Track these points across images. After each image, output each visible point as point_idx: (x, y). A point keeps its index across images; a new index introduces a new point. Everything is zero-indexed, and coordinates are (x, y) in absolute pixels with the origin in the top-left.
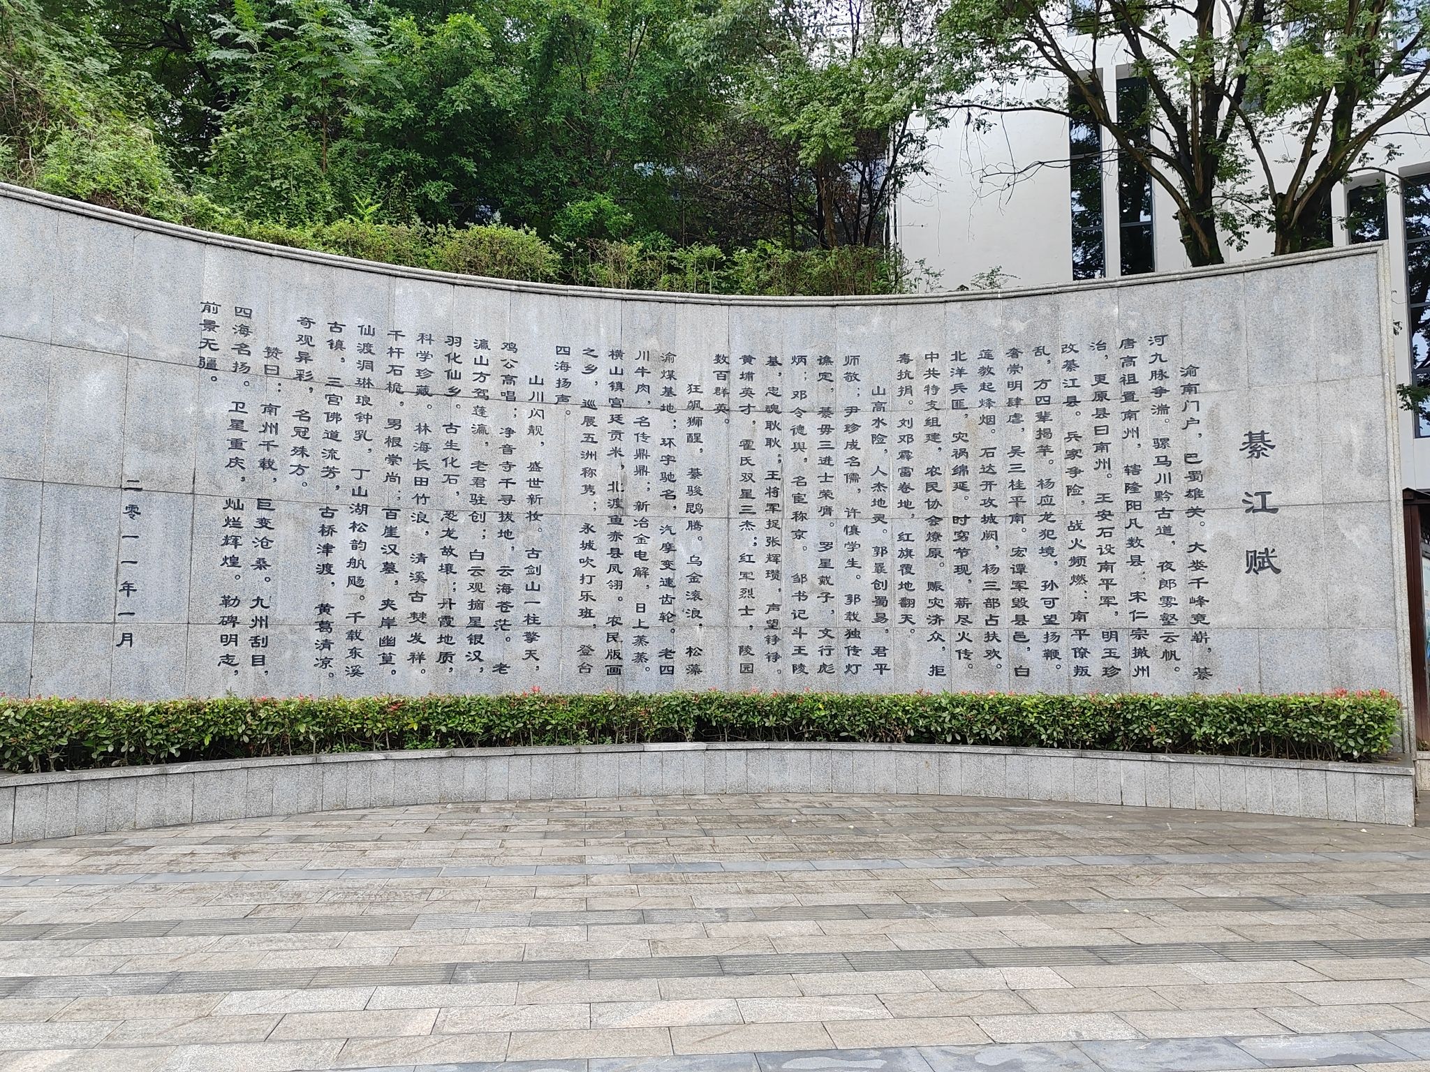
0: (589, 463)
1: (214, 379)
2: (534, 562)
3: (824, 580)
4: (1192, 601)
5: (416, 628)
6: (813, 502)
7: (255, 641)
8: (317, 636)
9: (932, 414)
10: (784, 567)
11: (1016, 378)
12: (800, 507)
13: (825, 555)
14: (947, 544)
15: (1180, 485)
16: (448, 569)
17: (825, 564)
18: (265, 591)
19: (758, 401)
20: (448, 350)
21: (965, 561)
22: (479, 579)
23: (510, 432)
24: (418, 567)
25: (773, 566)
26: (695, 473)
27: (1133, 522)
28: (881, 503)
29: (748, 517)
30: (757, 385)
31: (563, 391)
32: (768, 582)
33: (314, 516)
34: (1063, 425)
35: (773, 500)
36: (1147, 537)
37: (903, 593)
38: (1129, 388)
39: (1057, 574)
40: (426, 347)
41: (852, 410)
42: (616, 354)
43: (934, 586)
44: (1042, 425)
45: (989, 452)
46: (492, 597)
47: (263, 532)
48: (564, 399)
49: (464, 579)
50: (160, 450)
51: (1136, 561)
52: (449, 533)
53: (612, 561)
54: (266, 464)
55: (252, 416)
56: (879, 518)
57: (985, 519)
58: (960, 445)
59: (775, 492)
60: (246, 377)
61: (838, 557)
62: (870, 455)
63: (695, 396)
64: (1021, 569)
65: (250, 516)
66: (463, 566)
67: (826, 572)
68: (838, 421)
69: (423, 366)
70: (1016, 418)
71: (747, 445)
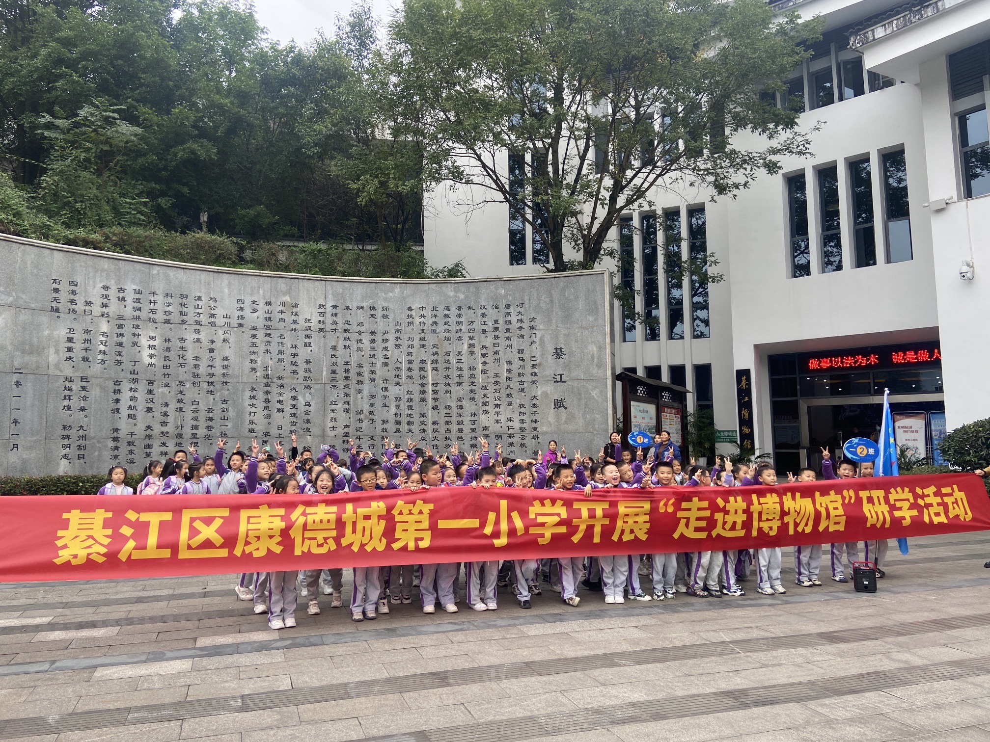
0: (253, 357)
1: (58, 317)
2: (224, 406)
3: (371, 413)
4: (532, 421)
5: (164, 439)
6: (366, 375)
7: (79, 447)
8: (111, 444)
9: (423, 335)
10: (352, 407)
11: (460, 320)
12: (360, 378)
13: (372, 401)
14: (430, 396)
15: (529, 370)
16: (180, 410)
17: (372, 405)
18: (84, 422)
19: (340, 327)
20: (181, 301)
21: (437, 403)
22: (196, 415)
23: (213, 342)
24: (164, 409)
25: (347, 406)
26: (308, 362)
27: (509, 386)
28: (398, 376)
29: (334, 383)
30: (339, 319)
31: (240, 321)
32: (344, 414)
33: (110, 385)
34: (480, 342)
35: (347, 375)
36: (515, 394)
37: (409, 419)
38: (508, 326)
39: (477, 410)
40: (169, 300)
41: (386, 332)
42: (269, 303)
43: (422, 415)
44: (471, 342)
45: (447, 354)
46: (203, 424)
47: (83, 393)
48: (241, 325)
49: (189, 415)
50: (31, 353)
51: (510, 404)
52: (181, 392)
53: (266, 405)
54: (85, 359)
55: (78, 336)
56: (398, 384)
57: (446, 385)
58: (435, 350)
59: (348, 371)
60: (75, 316)
61: (378, 402)
62: (393, 353)
63: (308, 324)
64: (461, 407)
65: (76, 386)
66: (188, 409)
67: (372, 409)
68: (379, 338)
69: (167, 309)
70: (460, 338)
71: (334, 348)
